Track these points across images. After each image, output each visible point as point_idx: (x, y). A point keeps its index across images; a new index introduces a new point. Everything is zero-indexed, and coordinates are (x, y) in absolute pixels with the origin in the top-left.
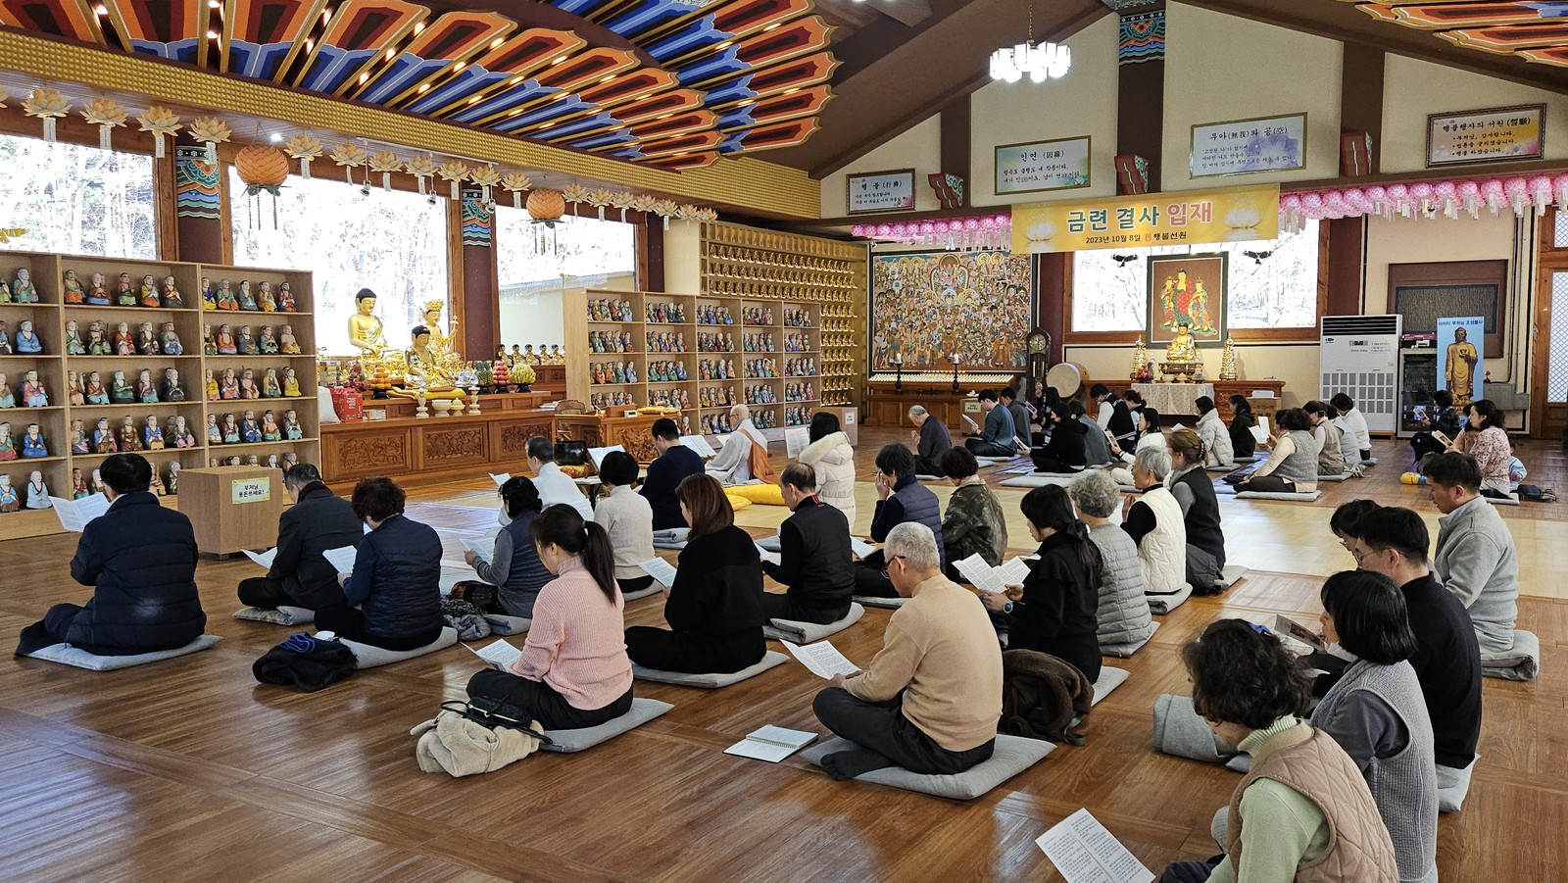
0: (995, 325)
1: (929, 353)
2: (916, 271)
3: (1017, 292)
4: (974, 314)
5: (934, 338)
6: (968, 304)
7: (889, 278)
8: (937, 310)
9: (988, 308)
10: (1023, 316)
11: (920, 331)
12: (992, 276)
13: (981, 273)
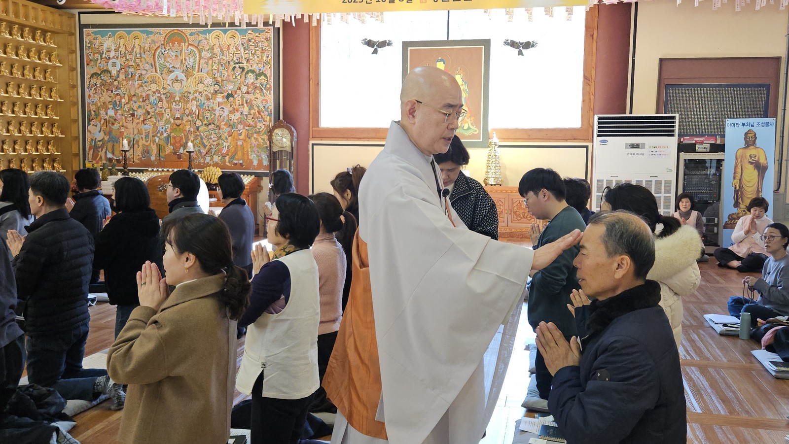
0: (232, 117)
1: (154, 148)
2: (137, 49)
3: (257, 79)
4: (207, 103)
5: (161, 130)
6: (200, 90)
7: (104, 56)
8: (163, 97)
9: (223, 97)
10: (264, 107)
11: (143, 121)
12: (227, 58)
13: (214, 54)
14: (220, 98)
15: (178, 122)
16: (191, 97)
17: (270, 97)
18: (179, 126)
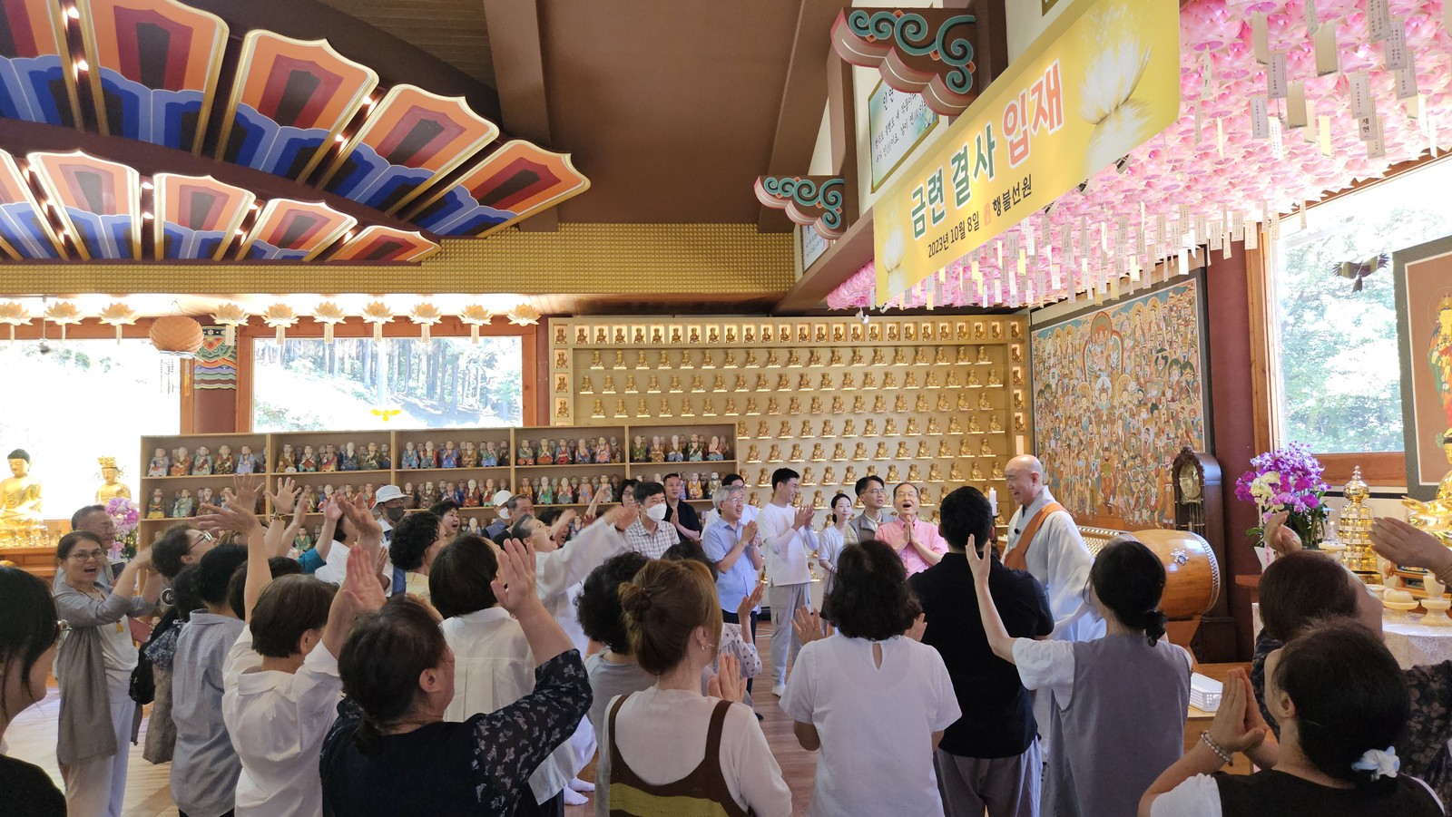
0: (1158, 442)
1: (1089, 494)
2: (1069, 349)
3: (1182, 374)
4: (1133, 422)
5: (1093, 468)
6: (1125, 403)
7: (1046, 365)
8: (1092, 416)
9: (1147, 410)
10: (1193, 423)
11: (1078, 455)
12: (1150, 345)
13: (1136, 341)
14: (1144, 415)
15: (1107, 454)
16: (1117, 413)
17: (1199, 403)
18: (1107, 460)
